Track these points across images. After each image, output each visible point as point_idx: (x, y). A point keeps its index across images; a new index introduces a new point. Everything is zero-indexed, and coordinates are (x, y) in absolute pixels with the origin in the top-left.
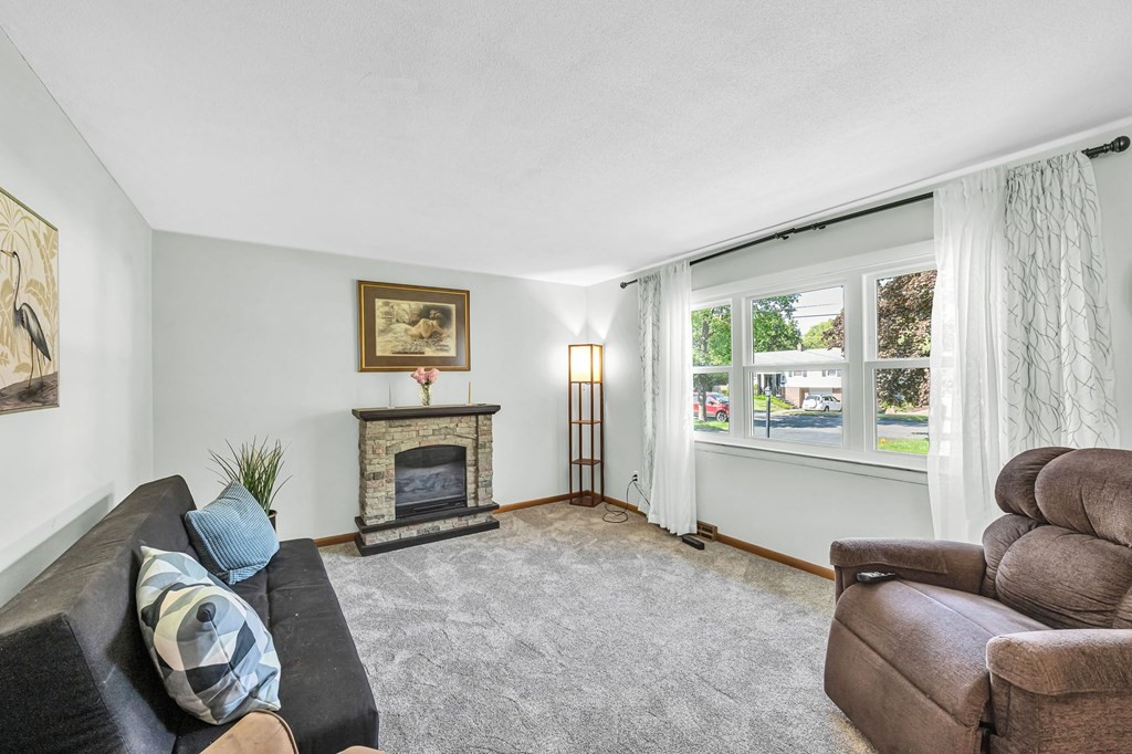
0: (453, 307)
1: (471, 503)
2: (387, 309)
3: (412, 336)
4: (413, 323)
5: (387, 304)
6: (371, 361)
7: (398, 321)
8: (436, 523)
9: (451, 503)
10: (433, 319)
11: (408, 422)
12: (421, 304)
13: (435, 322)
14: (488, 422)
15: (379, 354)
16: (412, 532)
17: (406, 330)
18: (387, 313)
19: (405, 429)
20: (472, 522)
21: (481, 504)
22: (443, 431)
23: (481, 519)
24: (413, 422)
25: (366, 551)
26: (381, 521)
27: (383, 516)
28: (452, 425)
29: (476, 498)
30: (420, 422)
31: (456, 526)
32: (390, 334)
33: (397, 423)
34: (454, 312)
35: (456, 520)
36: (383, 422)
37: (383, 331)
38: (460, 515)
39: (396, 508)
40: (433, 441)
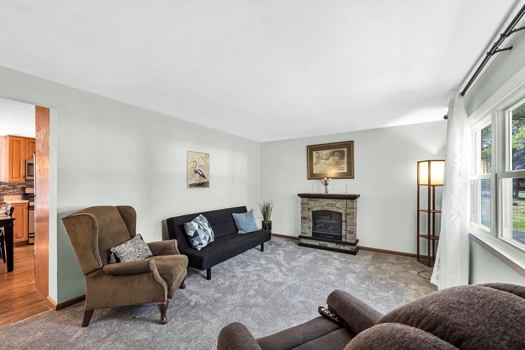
0: (345, 149)
1: (343, 240)
2: (317, 155)
3: (327, 164)
4: (327, 159)
5: (317, 153)
6: (312, 176)
7: (321, 159)
8: (326, 243)
9: (335, 237)
10: (336, 156)
11: (316, 200)
12: (331, 151)
13: (337, 158)
14: (352, 203)
15: (314, 172)
16: (317, 243)
17: (325, 162)
18: (317, 156)
19: (315, 202)
20: (342, 248)
21: (348, 241)
22: (330, 205)
23: (348, 248)
24: (319, 199)
25: (301, 245)
26: (306, 235)
27: (306, 234)
28: (334, 203)
29: (346, 238)
30: (321, 200)
31: (335, 247)
32: (319, 165)
33: (312, 199)
34: (346, 152)
35: (335, 244)
36: (306, 199)
37: (316, 164)
38: (337, 243)
39: (312, 232)
40: (326, 208)
